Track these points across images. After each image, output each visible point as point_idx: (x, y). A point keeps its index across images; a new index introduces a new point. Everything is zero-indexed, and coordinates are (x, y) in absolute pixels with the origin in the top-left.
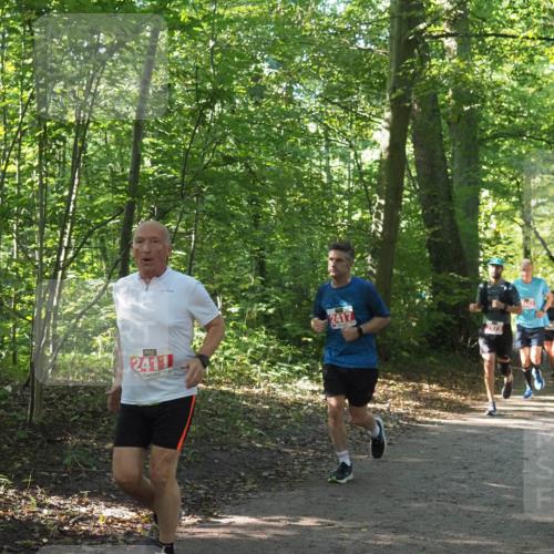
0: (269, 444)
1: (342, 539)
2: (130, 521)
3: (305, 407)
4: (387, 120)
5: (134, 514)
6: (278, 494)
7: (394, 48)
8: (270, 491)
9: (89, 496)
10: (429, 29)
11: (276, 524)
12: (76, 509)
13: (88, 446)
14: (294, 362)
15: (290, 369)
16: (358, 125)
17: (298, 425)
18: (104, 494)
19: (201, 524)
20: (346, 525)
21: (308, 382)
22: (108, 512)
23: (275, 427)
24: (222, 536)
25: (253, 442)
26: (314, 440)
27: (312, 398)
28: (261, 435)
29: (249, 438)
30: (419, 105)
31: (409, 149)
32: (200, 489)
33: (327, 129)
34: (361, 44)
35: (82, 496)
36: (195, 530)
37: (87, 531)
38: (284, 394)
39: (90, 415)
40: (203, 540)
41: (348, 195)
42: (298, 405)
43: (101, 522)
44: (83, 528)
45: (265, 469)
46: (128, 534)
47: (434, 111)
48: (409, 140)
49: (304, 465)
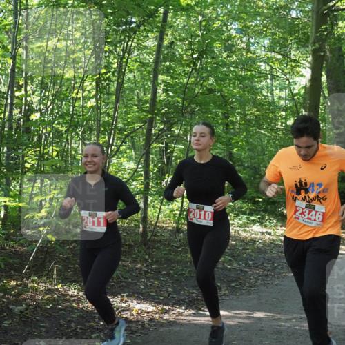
0: (235, 265)
1: (280, 326)
2: (152, 312)
3: (258, 243)
4: (309, 63)
5: (154, 308)
6: (240, 297)
7: (314, 17)
8: (236, 295)
9: (127, 296)
10: (337, 5)
11: (240, 315)
12: (119, 305)
13: (125, 266)
14: (250, 214)
15: (248, 219)
16: (291, 66)
17: (253, 254)
18: (136, 295)
19: (194, 315)
20: (283, 317)
21: (259, 227)
22: (139, 307)
23: (239, 255)
24: (207, 322)
25: (226, 264)
26: (263, 263)
27: (262, 237)
28: (230, 260)
29: (224, 262)
30: (330, 53)
31: (324, 79)
32: (193, 293)
33: (272, 68)
34: (294, 14)
35: (123, 296)
36: (191, 318)
37: (126, 318)
38: (244, 234)
39: (127, 247)
40: (196, 325)
41: (285, 109)
42: (253, 241)
43: (134, 313)
44: (124, 316)
45: (233, 281)
46: (151, 320)
47: (340, 56)
48: (323, 73)
49: (257, 279)
